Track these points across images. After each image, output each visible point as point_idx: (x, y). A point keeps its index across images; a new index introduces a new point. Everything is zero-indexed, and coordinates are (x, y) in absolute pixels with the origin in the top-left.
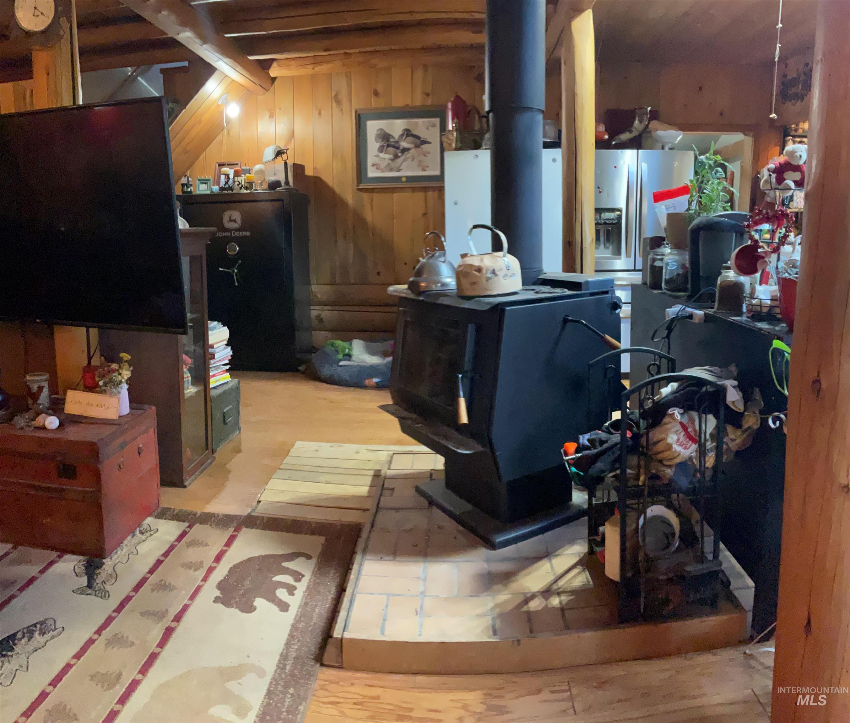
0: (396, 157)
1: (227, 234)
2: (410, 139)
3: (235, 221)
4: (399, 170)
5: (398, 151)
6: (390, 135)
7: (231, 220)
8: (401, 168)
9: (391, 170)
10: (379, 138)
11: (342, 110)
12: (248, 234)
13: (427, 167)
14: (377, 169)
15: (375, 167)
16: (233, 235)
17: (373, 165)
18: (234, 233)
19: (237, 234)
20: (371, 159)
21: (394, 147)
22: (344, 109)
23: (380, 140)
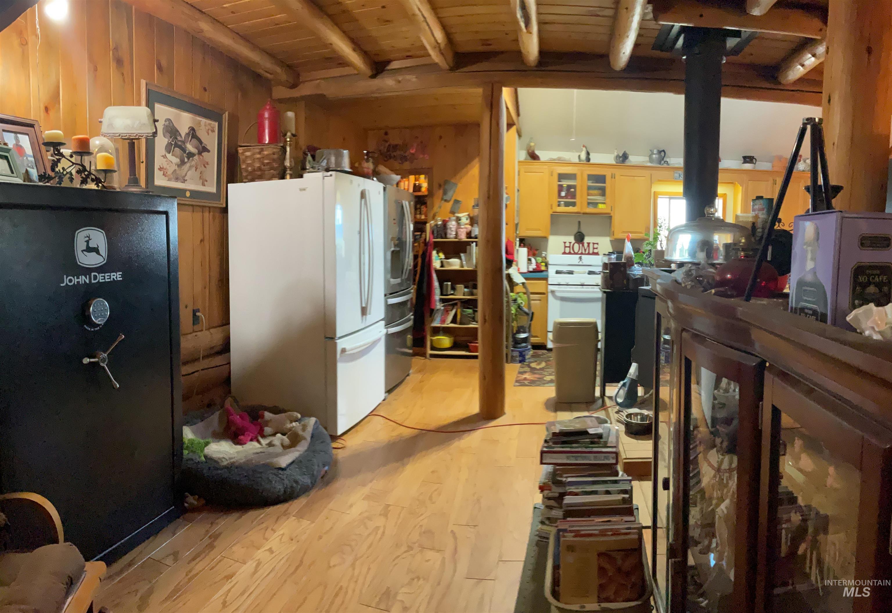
0: (183, 163)
1: (83, 279)
2: (194, 141)
3: (96, 250)
4: (184, 181)
5: (185, 155)
6: (178, 131)
7: (89, 249)
8: (186, 178)
9: (177, 179)
10: (167, 131)
11: (123, 74)
12: (117, 276)
13: (207, 181)
14: (164, 174)
15: (162, 172)
16: (93, 281)
17: (160, 169)
18: (95, 277)
19: (100, 278)
20: (158, 161)
21: (180, 147)
22: (125, 73)
23: (168, 135)
